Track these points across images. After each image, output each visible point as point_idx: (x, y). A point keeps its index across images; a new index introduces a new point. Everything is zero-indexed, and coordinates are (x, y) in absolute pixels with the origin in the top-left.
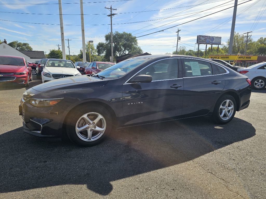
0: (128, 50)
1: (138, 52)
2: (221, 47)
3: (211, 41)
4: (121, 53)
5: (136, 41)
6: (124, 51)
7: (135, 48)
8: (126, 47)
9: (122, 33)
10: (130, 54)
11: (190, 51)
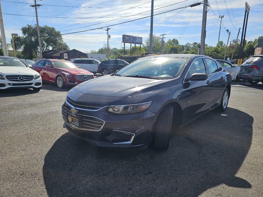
0: (51, 46)
1: (64, 49)
2: (142, 46)
3: (134, 41)
4: (43, 49)
5: (61, 36)
6: (47, 47)
7: (61, 44)
8: (49, 42)
9: (43, 26)
10: (54, 50)
11: (114, 49)
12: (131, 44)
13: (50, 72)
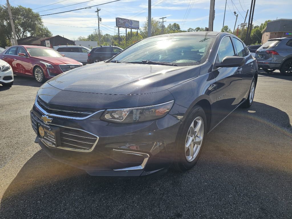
0: (29, 31)
1: (45, 35)
2: (139, 32)
3: (130, 25)
4: (19, 35)
5: (40, 19)
6: (24, 32)
7: (41, 29)
8: (26, 26)
9: (17, 7)
10: (33, 37)
11: (107, 35)
12: (126, 29)
13: (25, 62)
